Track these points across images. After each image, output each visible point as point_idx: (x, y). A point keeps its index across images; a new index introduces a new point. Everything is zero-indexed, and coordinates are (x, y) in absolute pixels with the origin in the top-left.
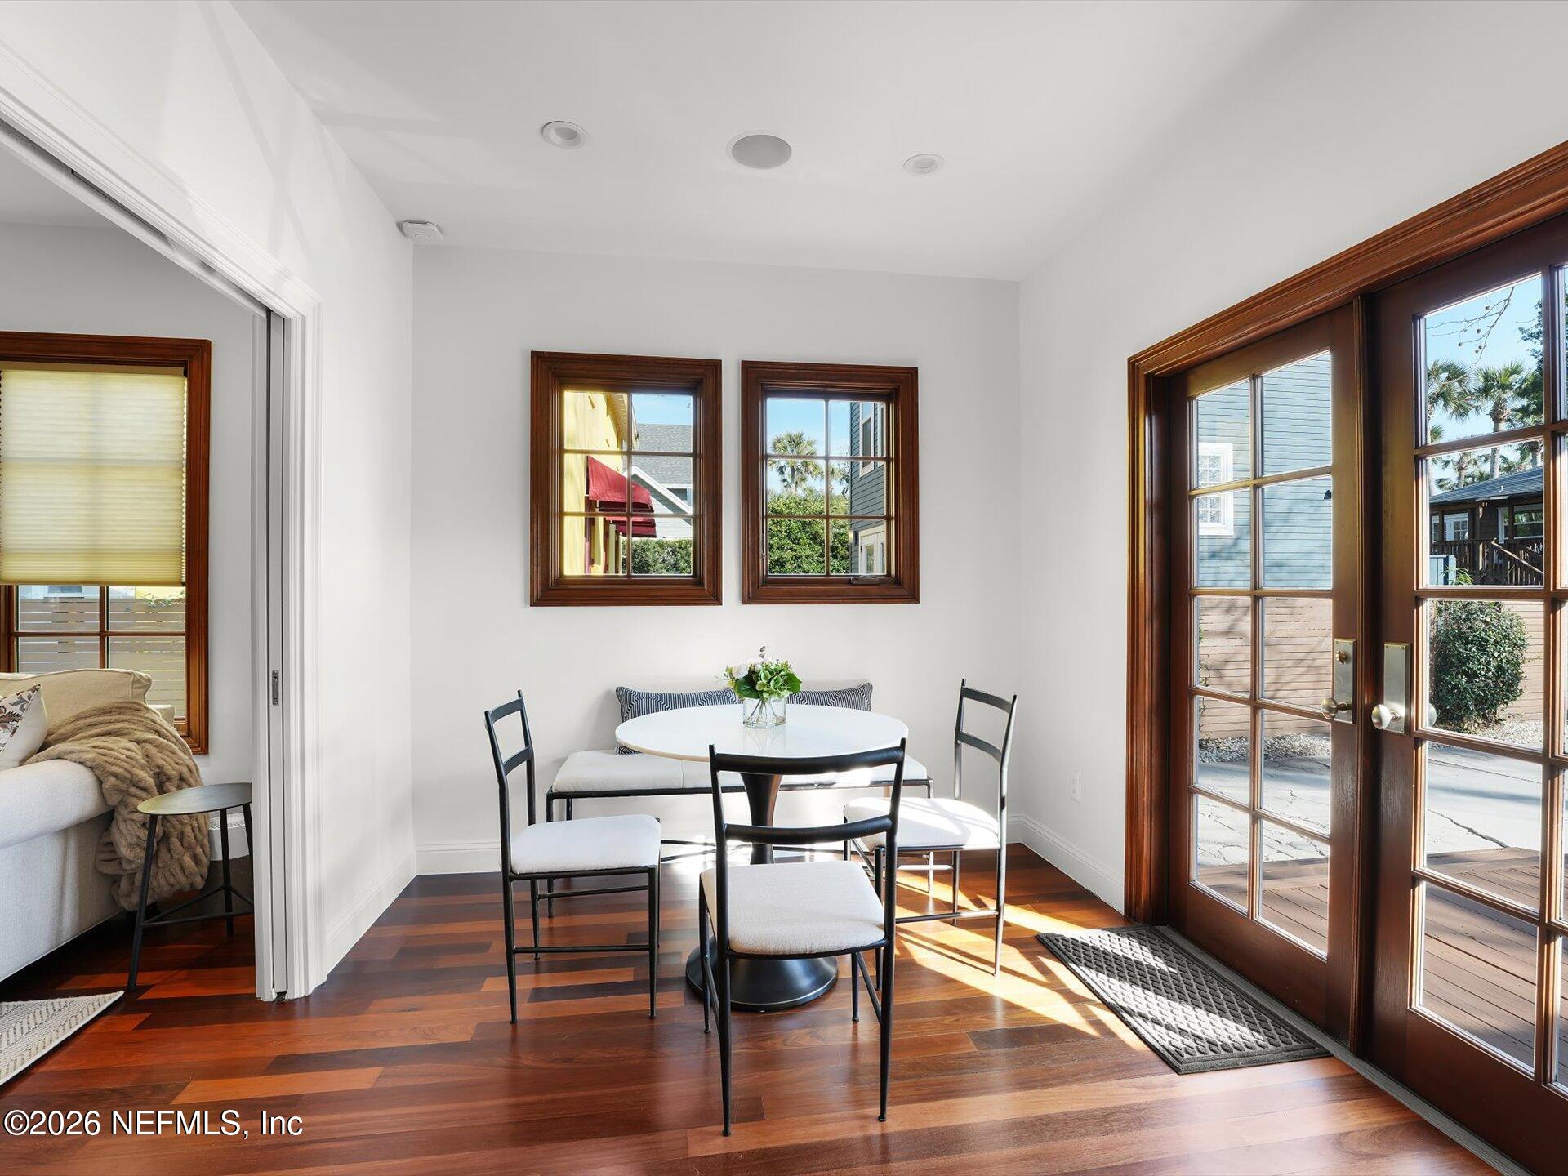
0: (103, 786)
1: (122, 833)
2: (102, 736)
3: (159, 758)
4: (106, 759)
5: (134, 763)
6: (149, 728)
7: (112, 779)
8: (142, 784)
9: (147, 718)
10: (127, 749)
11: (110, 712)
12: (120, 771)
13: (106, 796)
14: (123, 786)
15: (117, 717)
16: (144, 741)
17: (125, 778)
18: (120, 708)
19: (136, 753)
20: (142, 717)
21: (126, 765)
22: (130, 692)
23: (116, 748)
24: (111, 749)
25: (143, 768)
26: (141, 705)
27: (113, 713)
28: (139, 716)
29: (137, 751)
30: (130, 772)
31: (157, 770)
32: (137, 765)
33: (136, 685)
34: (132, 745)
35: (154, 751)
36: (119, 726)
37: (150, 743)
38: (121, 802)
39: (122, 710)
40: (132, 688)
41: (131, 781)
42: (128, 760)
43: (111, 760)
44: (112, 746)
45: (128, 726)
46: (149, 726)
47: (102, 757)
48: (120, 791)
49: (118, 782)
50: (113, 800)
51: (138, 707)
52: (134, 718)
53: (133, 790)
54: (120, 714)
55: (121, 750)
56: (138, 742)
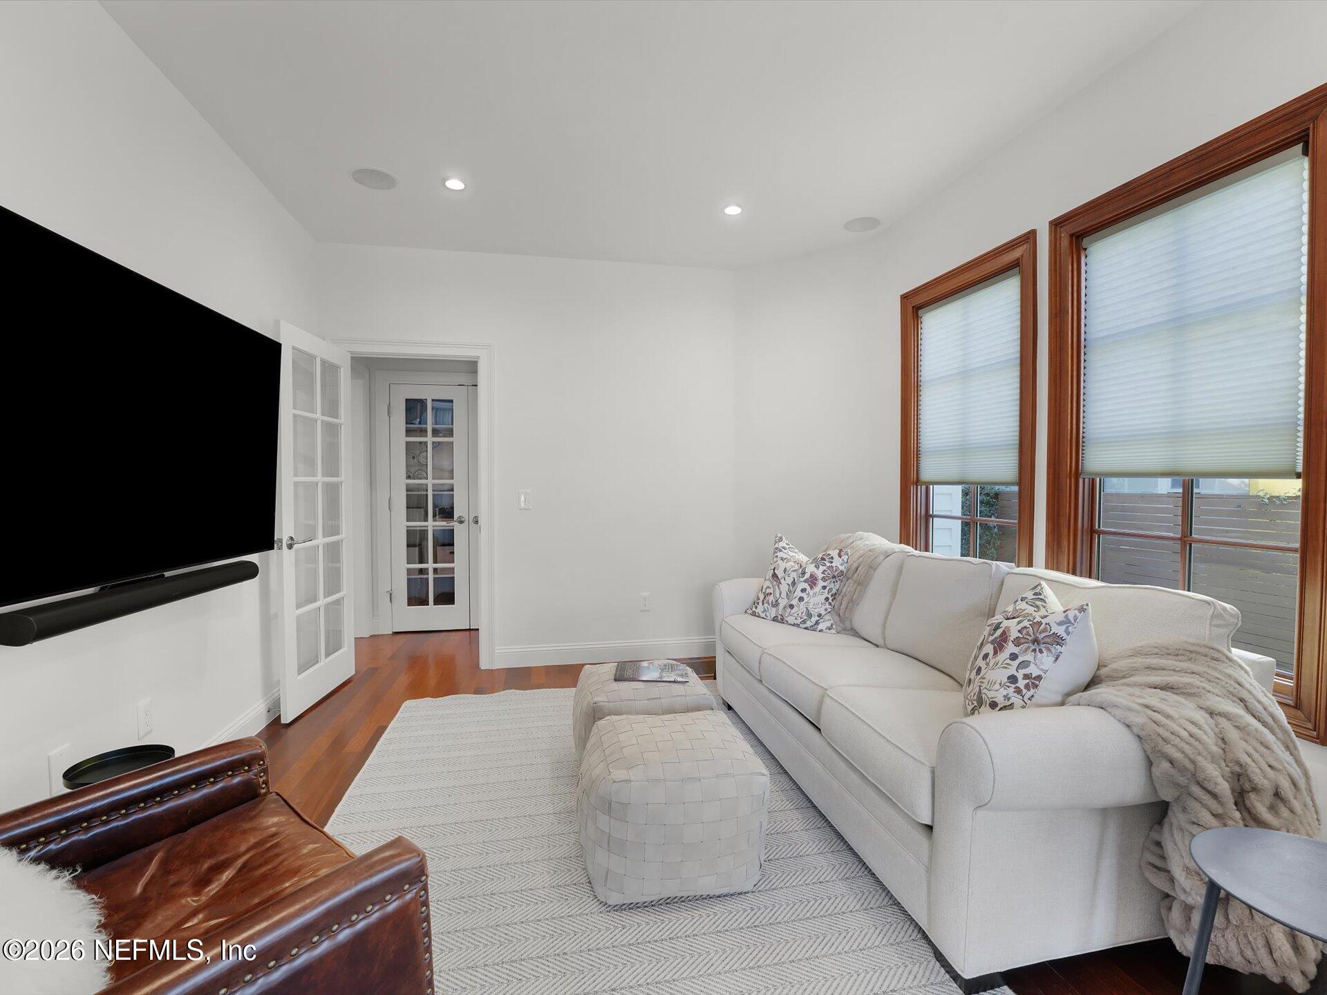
0: (1153, 769)
1: (1176, 845)
2: (1162, 689)
3: (1241, 749)
4: (1160, 730)
5: (1200, 747)
6: (1231, 693)
7: (1165, 765)
8: (1210, 787)
9: (1230, 676)
10: (1193, 723)
11: (1177, 655)
12: (1176, 755)
13: (1158, 786)
14: (1182, 780)
15: (1185, 665)
16: (1220, 714)
17: (1186, 769)
18: (1191, 652)
19: (1206, 733)
20: (1221, 672)
21: (1187, 748)
22: (1207, 632)
23: (1176, 716)
24: (1168, 717)
25: (1214, 760)
26: (1223, 654)
27: (1180, 658)
28: (1215, 669)
29: (1209, 730)
30: (1193, 762)
31: (1237, 769)
32: (1205, 753)
33: (1216, 622)
34: (1200, 717)
35: (1233, 735)
36: (1186, 679)
37: (1229, 720)
38: (1178, 799)
39: (1194, 655)
40: (1211, 625)
41: (1194, 775)
42: (1192, 740)
43: (1166, 734)
44: (1171, 711)
45: (1198, 683)
46: (1232, 690)
47: (1156, 727)
48: (1177, 785)
49: (1173, 771)
50: (1166, 795)
51: (1216, 655)
52: (1210, 671)
53: (1196, 790)
54: (1190, 660)
55: (1182, 721)
56: (1212, 713)
